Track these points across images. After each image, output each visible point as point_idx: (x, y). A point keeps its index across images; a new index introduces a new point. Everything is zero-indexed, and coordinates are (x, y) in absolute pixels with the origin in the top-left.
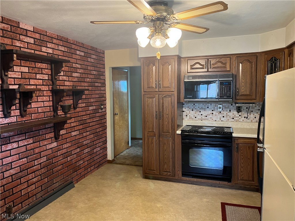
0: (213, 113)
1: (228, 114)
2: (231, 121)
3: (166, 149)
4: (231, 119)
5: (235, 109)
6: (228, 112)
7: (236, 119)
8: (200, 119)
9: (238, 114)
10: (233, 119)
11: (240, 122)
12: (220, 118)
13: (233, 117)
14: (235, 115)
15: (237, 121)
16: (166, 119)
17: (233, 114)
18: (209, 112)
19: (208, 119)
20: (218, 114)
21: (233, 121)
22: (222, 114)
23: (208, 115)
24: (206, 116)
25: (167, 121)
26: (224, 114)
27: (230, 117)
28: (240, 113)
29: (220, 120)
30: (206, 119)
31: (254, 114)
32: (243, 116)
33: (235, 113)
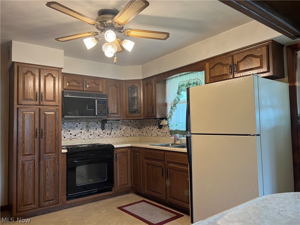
0: (81, 132)
1: (95, 132)
2: (97, 138)
3: (48, 173)
4: (97, 136)
5: (100, 127)
6: (95, 130)
7: (101, 136)
8: (69, 139)
9: (102, 132)
10: (99, 136)
11: (104, 138)
12: (88, 136)
13: (99, 134)
14: (100, 133)
15: (102, 137)
16: (50, 137)
17: (99, 132)
18: (78, 131)
19: (77, 138)
20: (87, 132)
21: (99, 138)
22: (89, 132)
23: (77, 134)
24: (75, 135)
25: (51, 140)
26: (91, 132)
27: (96, 134)
28: (104, 131)
29: (88, 138)
30: (75, 138)
31: (114, 131)
32: (106, 133)
33: (100, 130)
